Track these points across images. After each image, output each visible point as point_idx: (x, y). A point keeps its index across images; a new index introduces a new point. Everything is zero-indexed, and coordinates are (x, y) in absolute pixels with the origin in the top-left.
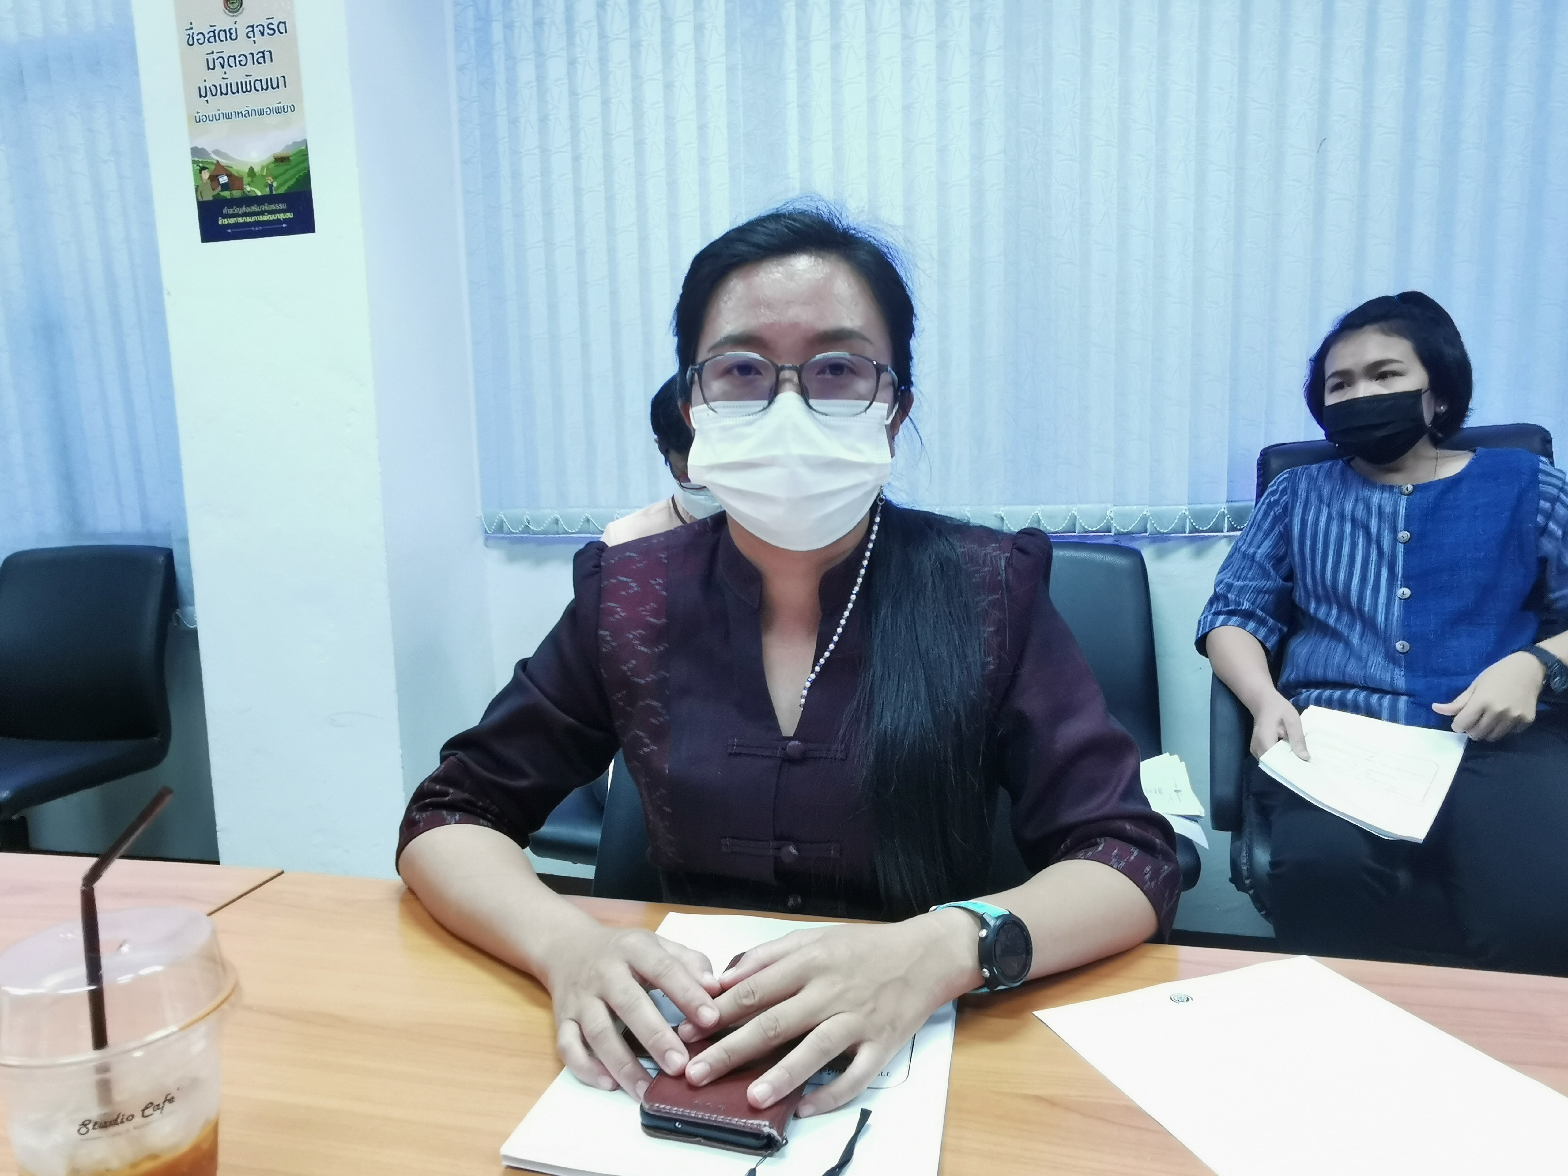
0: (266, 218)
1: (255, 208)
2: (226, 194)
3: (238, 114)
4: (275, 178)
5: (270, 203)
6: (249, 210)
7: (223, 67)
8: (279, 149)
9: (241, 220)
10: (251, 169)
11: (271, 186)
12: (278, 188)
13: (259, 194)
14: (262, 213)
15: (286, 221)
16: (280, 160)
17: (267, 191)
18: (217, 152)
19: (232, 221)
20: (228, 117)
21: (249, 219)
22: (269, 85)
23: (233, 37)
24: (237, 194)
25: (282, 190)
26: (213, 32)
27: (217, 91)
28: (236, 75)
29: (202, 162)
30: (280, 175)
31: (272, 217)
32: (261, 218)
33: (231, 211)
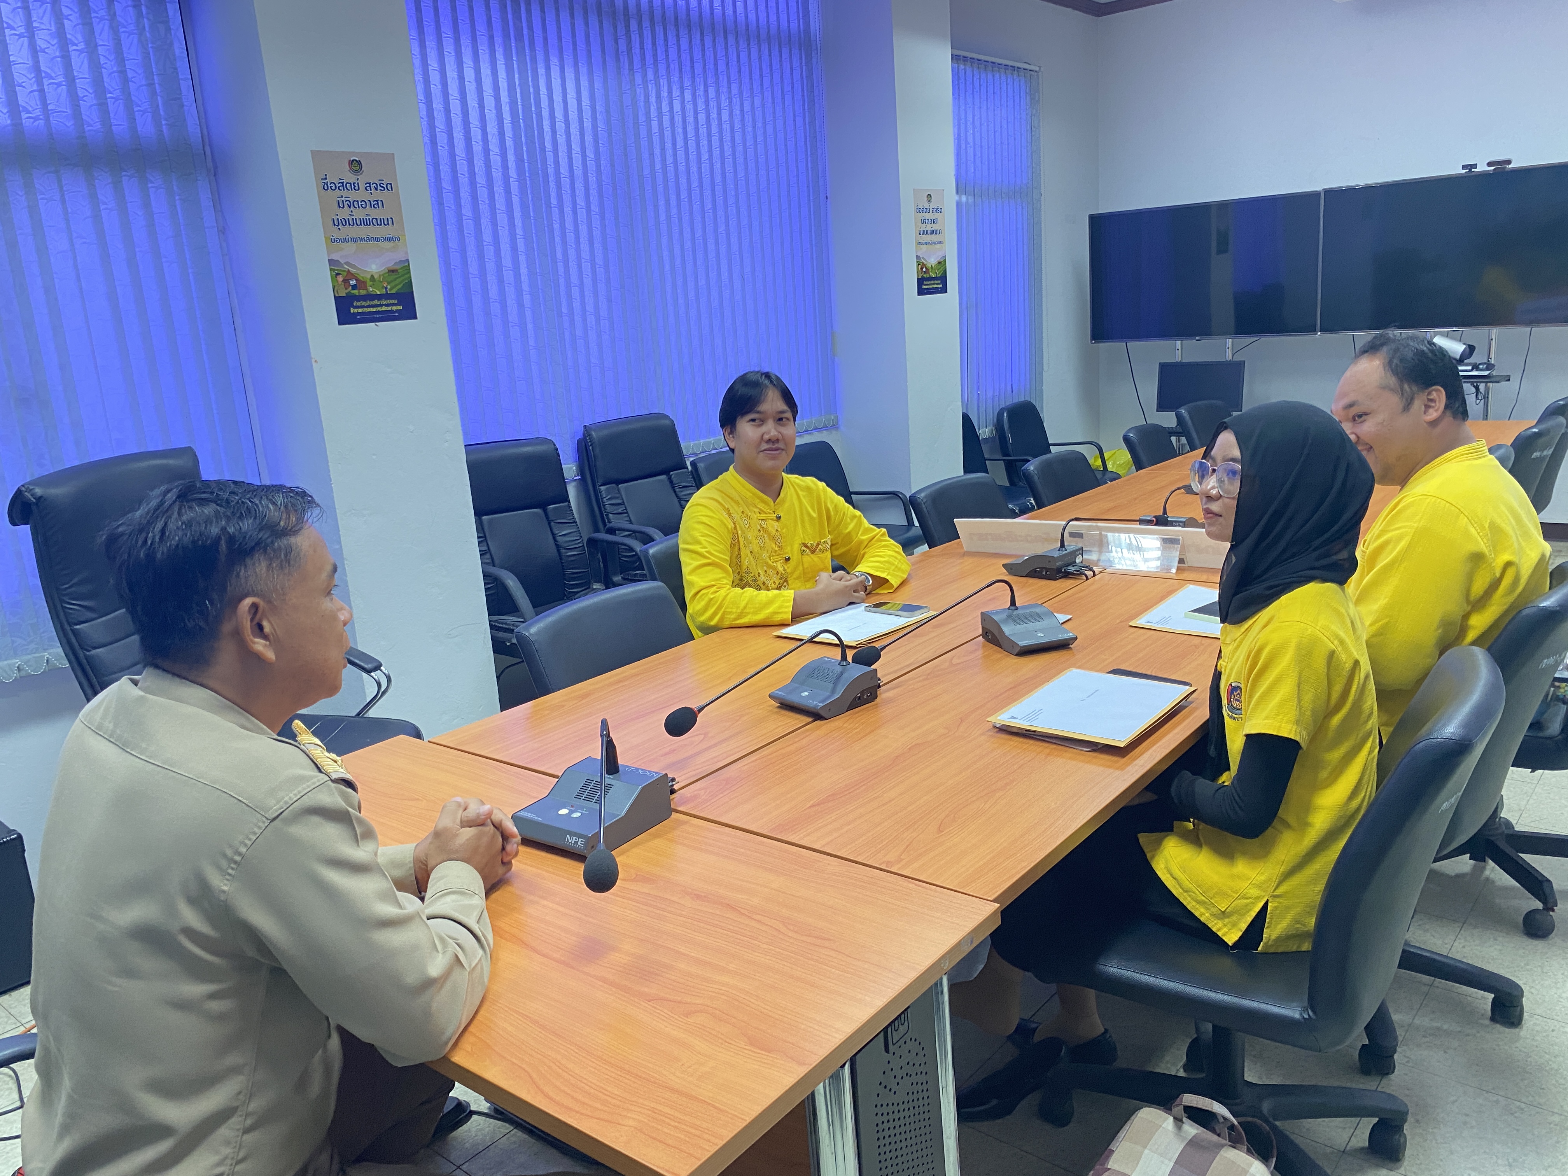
0: (384, 309)
1: (376, 302)
2: (355, 292)
3: (362, 239)
4: (389, 283)
5: (386, 299)
6: (371, 303)
7: (350, 207)
8: (390, 265)
9: (367, 310)
10: (372, 276)
11: (386, 288)
12: (390, 290)
13: (378, 293)
14: (381, 305)
15: (398, 311)
16: (392, 271)
17: (384, 291)
18: (347, 263)
19: (360, 310)
20: (354, 240)
21: (372, 310)
22: (381, 222)
23: (356, 188)
24: (363, 292)
25: (394, 291)
26: (342, 183)
27: (346, 222)
28: (359, 214)
29: (337, 270)
30: (392, 281)
31: (388, 309)
32: (380, 309)
33: (359, 304)
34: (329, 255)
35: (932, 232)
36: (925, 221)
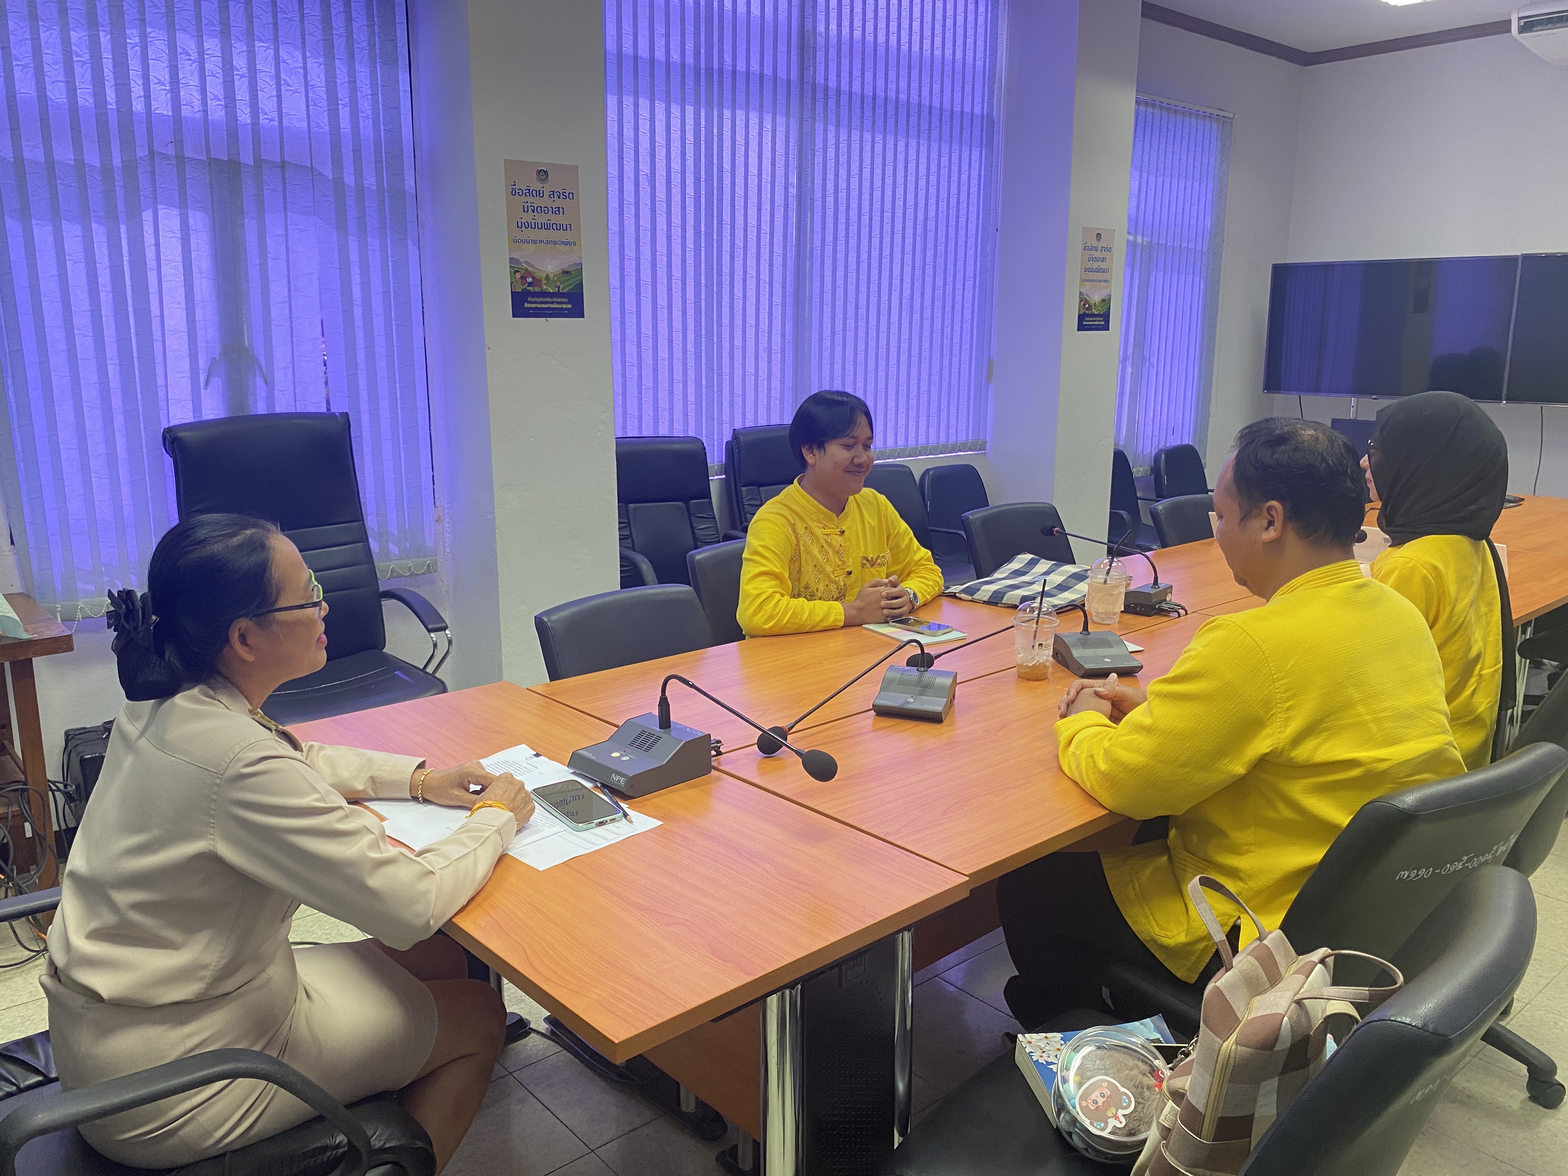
0: (555, 306)
1: (548, 299)
2: (531, 289)
3: (541, 242)
4: (562, 283)
5: (558, 297)
6: (544, 300)
7: (533, 212)
8: (565, 267)
9: (539, 306)
10: (547, 275)
11: (559, 287)
12: (563, 289)
13: (551, 291)
14: (553, 303)
15: (567, 309)
16: (566, 272)
17: (557, 290)
18: (526, 262)
20: (535, 242)
21: (544, 306)
22: (560, 227)
23: (541, 195)
24: (537, 289)
25: (566, 291)
26: (529, 190)
27: (528, 225)
28: (541, 218)
29: (517, 268)
30: (565, 281)
31: (559, 306)
32: (552, 306)
33: (533, 300)
34: (510, 254)
35: (1098, 270)
36: (1092, 259)
